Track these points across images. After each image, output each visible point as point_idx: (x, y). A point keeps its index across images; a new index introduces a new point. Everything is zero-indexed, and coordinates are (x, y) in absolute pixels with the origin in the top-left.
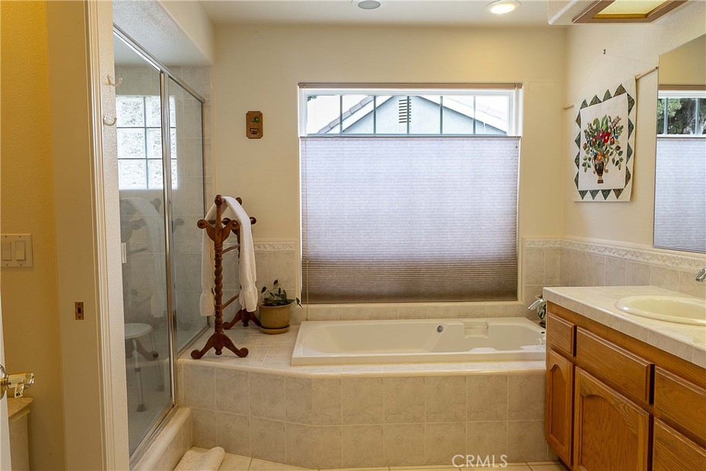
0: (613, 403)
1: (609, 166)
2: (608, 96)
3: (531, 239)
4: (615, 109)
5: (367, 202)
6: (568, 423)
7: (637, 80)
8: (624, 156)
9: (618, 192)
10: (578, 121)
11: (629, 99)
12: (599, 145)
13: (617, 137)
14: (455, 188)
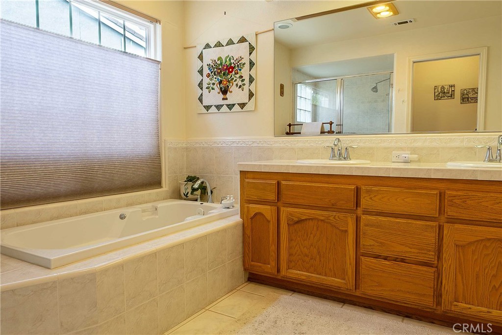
0: (322, 218)
1: (233, 88)
2: (230, 42)
3: (171, 140)
4: (239, 52)
7: (256, 35)
8: (247, 81)
9: (242, 105)
10: (201, 57)
11: (250, 46)
12: (224, 74)
13: (240, 70)
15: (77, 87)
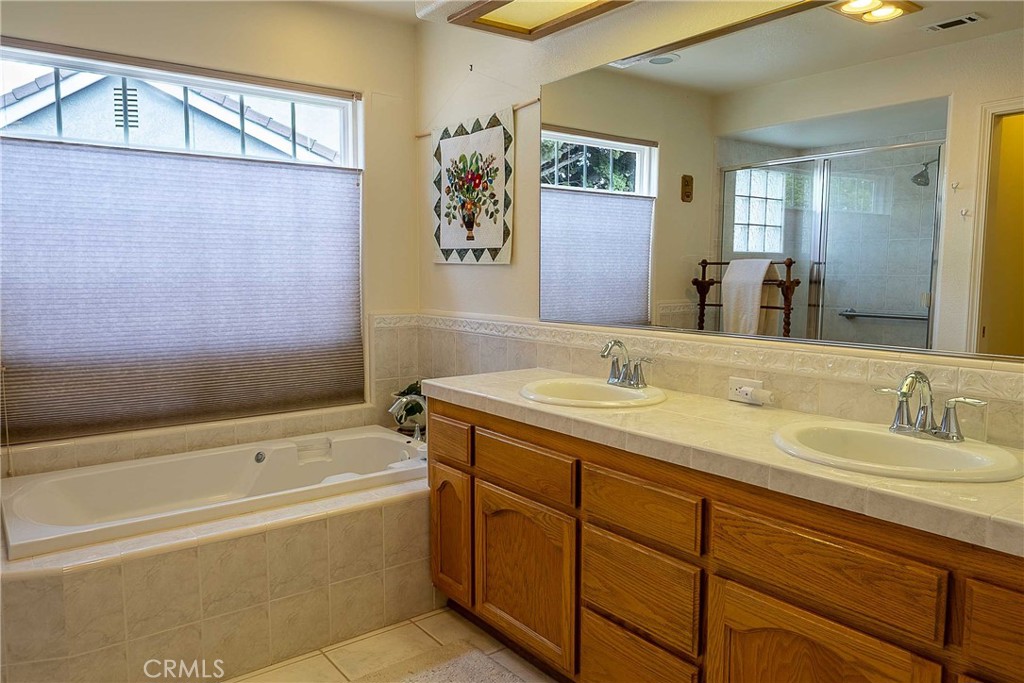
0: (528, 514)
1: (482, 218)
2: (477, 127)
3: (381, 316)
4: (487, 144)
5: (121, 260)
6: (466, 553)
7: (514, 111)
8: (501, 206)
9: (494, 252)
10: (438, 155)
11: (505, 134)
12: (468, 190)
13: (491, 182)
14: (270, 240)
15: (186, 236)
